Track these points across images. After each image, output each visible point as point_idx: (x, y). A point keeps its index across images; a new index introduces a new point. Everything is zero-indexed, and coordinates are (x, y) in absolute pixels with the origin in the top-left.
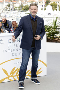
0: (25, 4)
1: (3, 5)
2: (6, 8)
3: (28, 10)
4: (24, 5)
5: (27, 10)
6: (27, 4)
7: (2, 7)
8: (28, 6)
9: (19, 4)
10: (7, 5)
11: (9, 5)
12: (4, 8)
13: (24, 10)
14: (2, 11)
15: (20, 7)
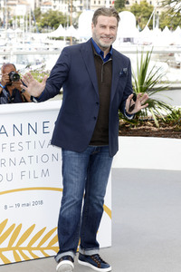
0: (48, 8)
3: (57, 27)
4: (44, 10)
5: (52, 26)
6: (52, 7)
8: (55, 12)
9: (28, 5)
13: (43, 27)
15: (30, 18)
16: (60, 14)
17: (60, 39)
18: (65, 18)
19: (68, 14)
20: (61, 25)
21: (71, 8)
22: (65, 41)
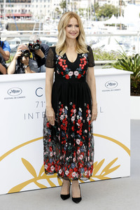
0: (104, 2)
1: (49, 4)
2: (56, 12)
3: (111, 17)
4: (101, 4)
5: (107, 16)
6: (107, 2)
7: (47, 9)
8: (110, 6)
10: (59, 3)
11: (64, 5)
12: (51, 11)
13: (100, 17)
14: (46, 18)
15: (91, 10)
16: (113, 7)
17: (113, 25)
18: (117, 10)
19: (119, 7)
20: (113, 15)
21: (121, 3)
22: (116, 27)
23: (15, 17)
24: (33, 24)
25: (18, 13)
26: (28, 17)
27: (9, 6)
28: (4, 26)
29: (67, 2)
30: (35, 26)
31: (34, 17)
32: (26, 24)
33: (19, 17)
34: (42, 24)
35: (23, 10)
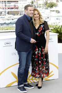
1: (26, 2)
4: (49, 2)
5: (51, 7)
6: (51, 1)
8: (52, 3)
9: (43, 0)
10: (30, 2)
11: (32, 3)
13: (48, 7)
15: (44, 4)
16: (54, 3)
17: (54, 11)
19: (56, 3)
20: (54, 7)
21: (57, 1)
22: (55, 12)
23: (11, 8)
24: (19, 11)
25: (13, 7)
26: (17, 8)
27: (9, 3)
28: (7, 12)
29: (34, 1)
30: (20, 12)
31: (19, 8)
32: (16, 11)
33: (13, 8)
34: (23, 11)
35: (15, 5)
